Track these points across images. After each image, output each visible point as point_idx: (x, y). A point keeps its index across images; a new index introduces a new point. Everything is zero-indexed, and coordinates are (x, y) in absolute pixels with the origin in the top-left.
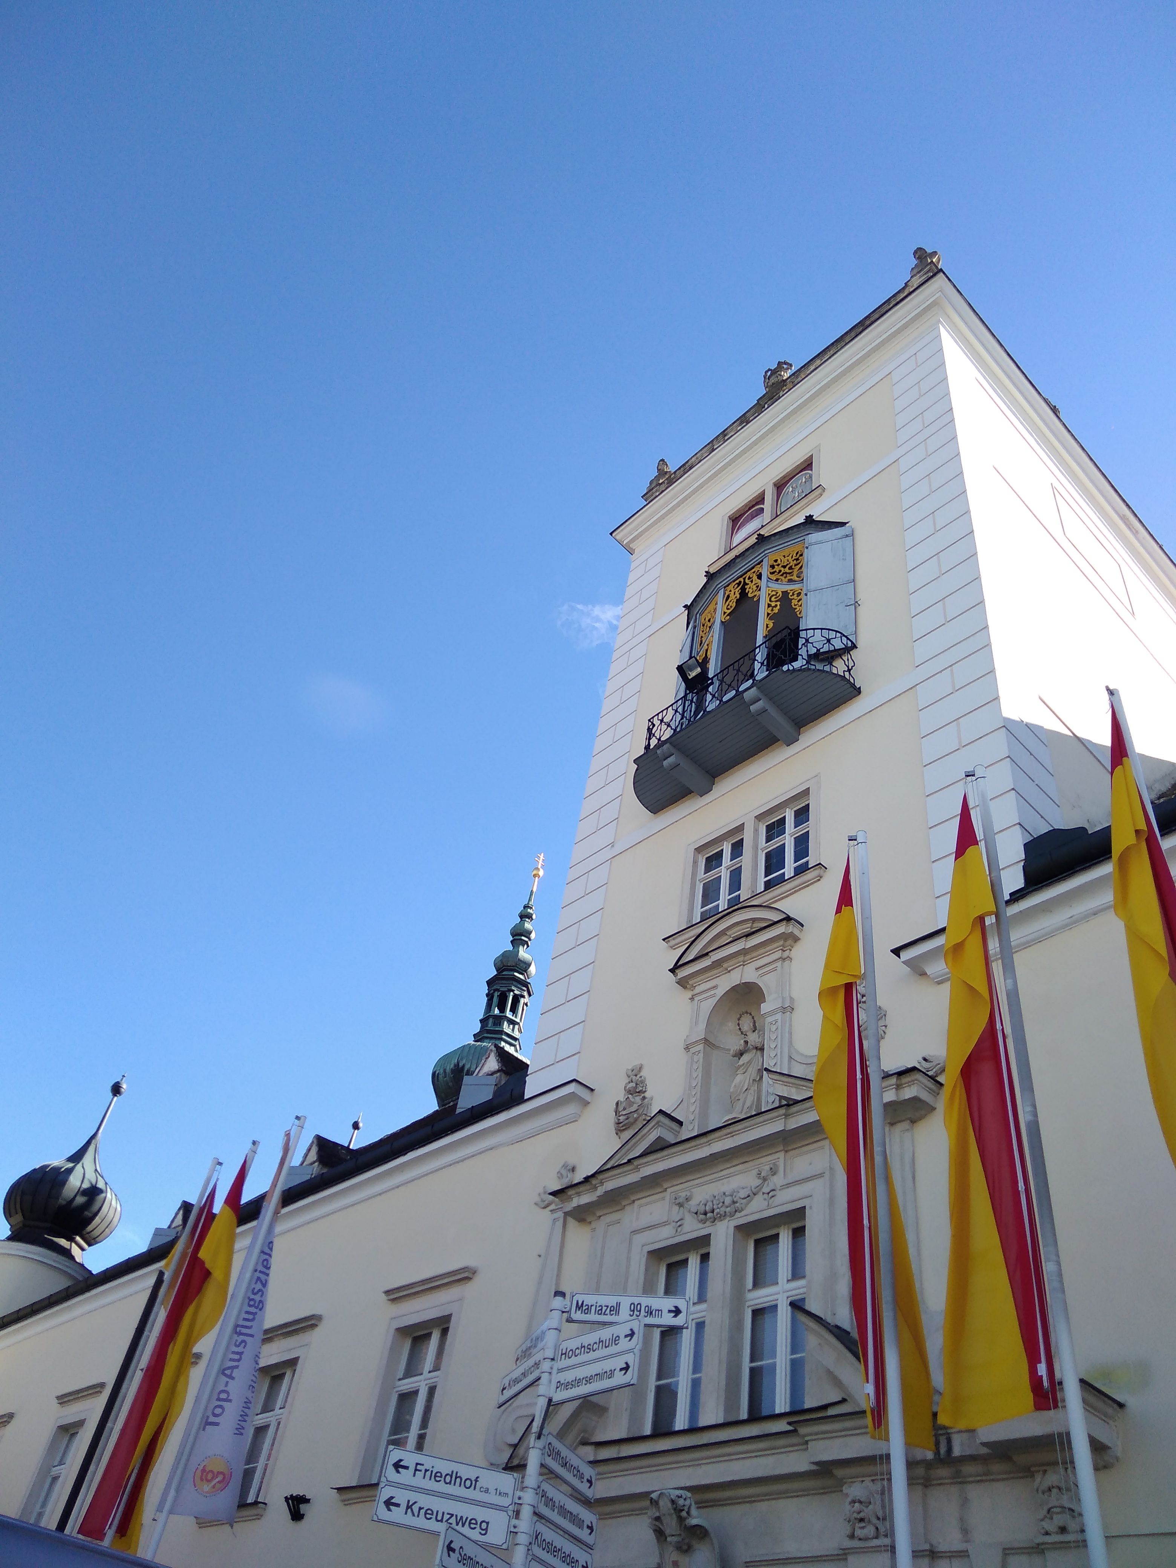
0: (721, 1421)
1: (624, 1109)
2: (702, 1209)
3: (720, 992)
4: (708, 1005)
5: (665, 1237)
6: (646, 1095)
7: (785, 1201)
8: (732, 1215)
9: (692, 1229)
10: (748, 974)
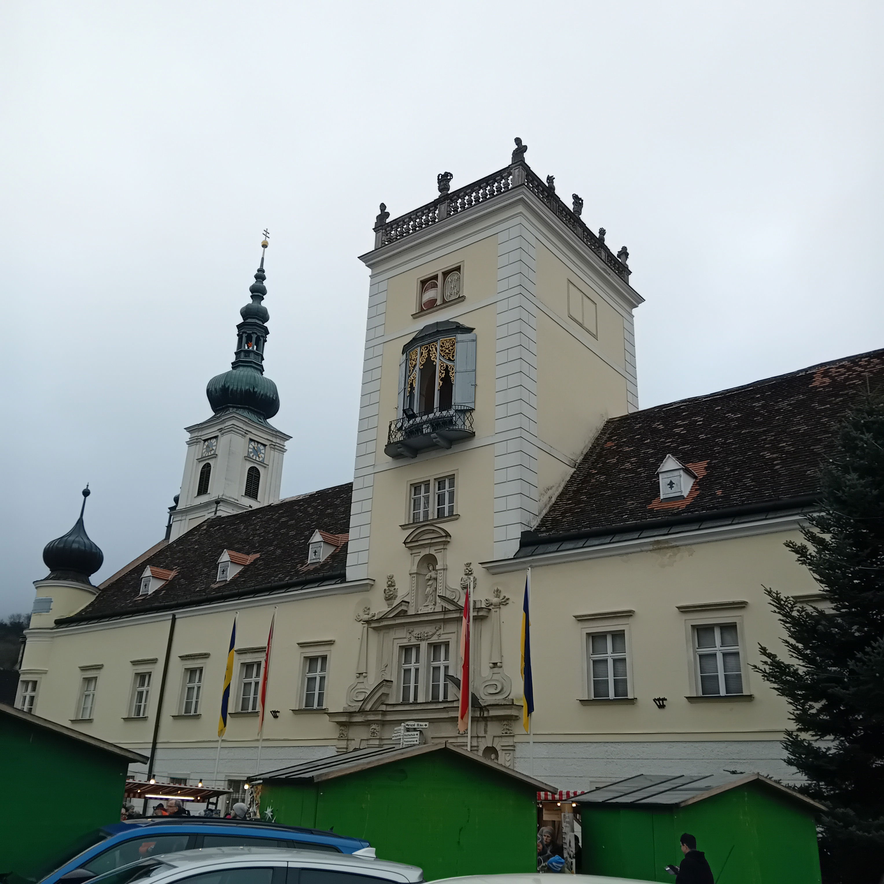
0: (424, 702)
1: (388, 593)
2: (417, 636)
3: (422, 555)
4: (418, 559)
5: (405, 642)
6: (396, 587)
7: (444, 638)
8: (427, 639)
9: (414, 642)
10: (432, 551)
